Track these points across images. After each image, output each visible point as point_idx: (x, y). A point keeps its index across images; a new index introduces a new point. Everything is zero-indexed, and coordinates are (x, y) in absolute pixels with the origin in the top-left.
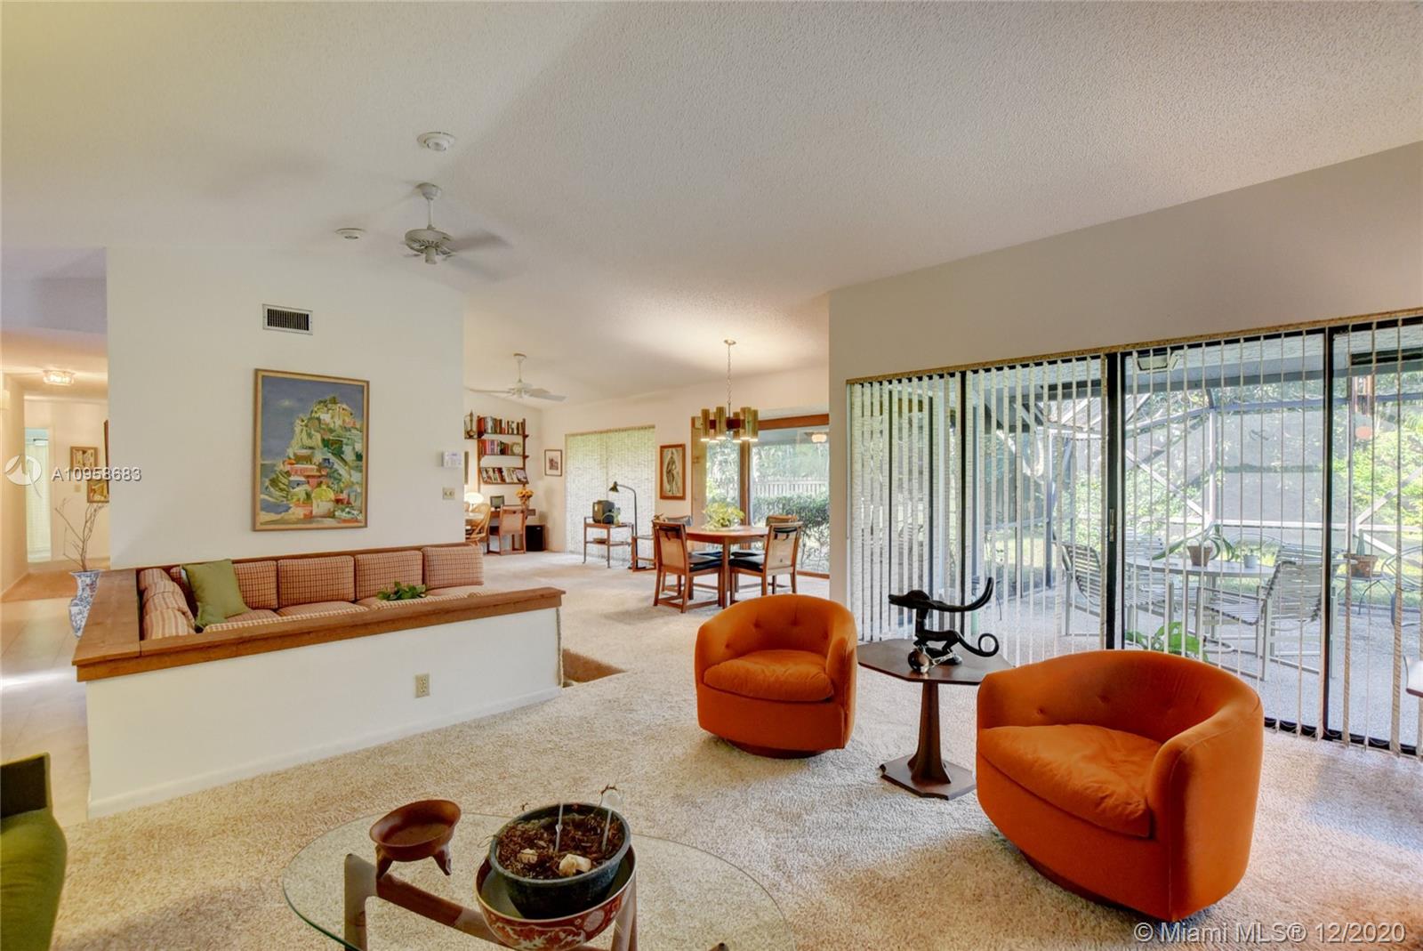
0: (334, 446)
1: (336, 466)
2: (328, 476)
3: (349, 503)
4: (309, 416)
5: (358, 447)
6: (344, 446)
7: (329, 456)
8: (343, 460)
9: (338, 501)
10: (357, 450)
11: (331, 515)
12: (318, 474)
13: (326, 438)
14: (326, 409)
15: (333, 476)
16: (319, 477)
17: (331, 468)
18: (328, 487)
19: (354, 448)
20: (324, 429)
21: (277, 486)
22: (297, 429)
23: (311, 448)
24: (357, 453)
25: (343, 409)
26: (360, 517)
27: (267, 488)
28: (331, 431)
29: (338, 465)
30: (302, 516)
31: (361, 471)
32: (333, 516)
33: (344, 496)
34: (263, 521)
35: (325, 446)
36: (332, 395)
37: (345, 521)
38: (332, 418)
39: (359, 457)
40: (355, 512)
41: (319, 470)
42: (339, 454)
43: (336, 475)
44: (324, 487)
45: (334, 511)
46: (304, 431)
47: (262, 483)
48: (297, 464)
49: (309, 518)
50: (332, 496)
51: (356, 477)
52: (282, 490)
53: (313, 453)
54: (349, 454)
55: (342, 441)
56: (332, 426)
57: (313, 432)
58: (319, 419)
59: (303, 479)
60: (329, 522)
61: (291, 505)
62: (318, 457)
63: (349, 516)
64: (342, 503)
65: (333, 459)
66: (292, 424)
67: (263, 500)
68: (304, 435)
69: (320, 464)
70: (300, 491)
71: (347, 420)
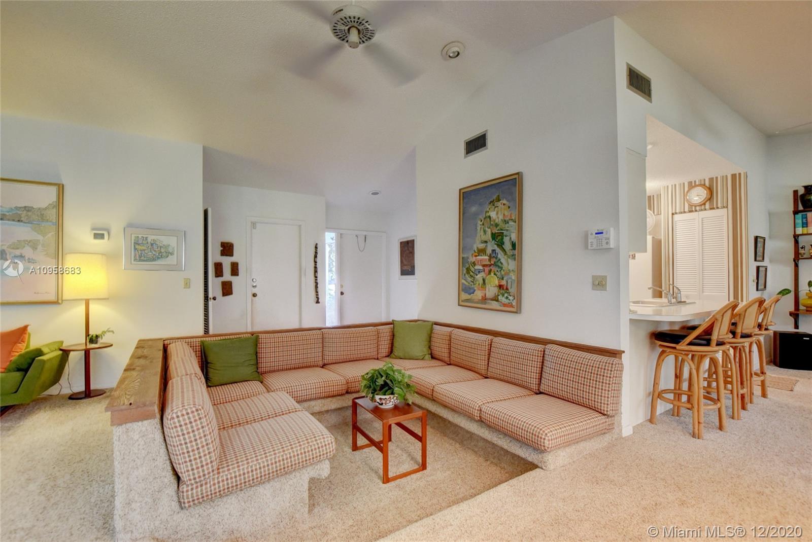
0: (498, 238)
1: (499, 256)
2: (495, 265)
3: (507, 289)
4: (484, 216)
5: (514, 237)
6: (504, 237)
7: (496, 247)
8: (504, 250)
9: (500, 287)
10: (512, 240)
11: (496, 299)
12: (489, 263)
13: (494, 232)
14: (493, 207)
15: (498, 264)
16: (490, 265)
17: (496, 258)
18: (495, 274)
19: (511, 238)
20: (492, 225)
21: (470, 273)
22: (479, 228)
23: (486, 242)
24: (513, 242)
25: (504, 204)
26: (514, 303)
27: (465, 274)
28: (497, 225)
29: (501, 255)
30: (480, 298)
31: (515, 259)
32: (497, 300)
33: (504, 283)
34: (463, 299)
35: (493, 240)
36: (497, 195)
37: (505, 305)
38: (497, 214)
39: (514, 246)
40: (511, 298)
41: (490, 260)
42: (501, 245)
43: (500, 265)
44: (492, 274)
45: (498, 295)
46: (482, 229)
47: (463, 270)
48: (479, 256)
49: (484, 299)
50: (497, 283)
51: (512, 265)
52: (471, 276)
53: (486, 246)
54: (508, 246)
55: (503, 233)
56: (497, 221)
57: (487, 229)
58: (490, 217)
59: (481, 268)
60: (495, 305)
61: (476, 288)
62: (489, 251)
63: (507, 301)
64: (503, 289)
65: (498, 250)
66: (476, 225)
67: (463, 284)
68: (482, 233)
69: (490, 254)
70: (479, 277)
71: (506, 213)
